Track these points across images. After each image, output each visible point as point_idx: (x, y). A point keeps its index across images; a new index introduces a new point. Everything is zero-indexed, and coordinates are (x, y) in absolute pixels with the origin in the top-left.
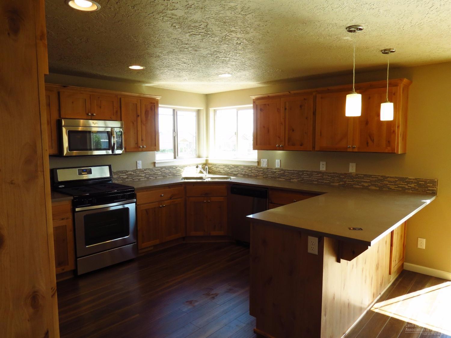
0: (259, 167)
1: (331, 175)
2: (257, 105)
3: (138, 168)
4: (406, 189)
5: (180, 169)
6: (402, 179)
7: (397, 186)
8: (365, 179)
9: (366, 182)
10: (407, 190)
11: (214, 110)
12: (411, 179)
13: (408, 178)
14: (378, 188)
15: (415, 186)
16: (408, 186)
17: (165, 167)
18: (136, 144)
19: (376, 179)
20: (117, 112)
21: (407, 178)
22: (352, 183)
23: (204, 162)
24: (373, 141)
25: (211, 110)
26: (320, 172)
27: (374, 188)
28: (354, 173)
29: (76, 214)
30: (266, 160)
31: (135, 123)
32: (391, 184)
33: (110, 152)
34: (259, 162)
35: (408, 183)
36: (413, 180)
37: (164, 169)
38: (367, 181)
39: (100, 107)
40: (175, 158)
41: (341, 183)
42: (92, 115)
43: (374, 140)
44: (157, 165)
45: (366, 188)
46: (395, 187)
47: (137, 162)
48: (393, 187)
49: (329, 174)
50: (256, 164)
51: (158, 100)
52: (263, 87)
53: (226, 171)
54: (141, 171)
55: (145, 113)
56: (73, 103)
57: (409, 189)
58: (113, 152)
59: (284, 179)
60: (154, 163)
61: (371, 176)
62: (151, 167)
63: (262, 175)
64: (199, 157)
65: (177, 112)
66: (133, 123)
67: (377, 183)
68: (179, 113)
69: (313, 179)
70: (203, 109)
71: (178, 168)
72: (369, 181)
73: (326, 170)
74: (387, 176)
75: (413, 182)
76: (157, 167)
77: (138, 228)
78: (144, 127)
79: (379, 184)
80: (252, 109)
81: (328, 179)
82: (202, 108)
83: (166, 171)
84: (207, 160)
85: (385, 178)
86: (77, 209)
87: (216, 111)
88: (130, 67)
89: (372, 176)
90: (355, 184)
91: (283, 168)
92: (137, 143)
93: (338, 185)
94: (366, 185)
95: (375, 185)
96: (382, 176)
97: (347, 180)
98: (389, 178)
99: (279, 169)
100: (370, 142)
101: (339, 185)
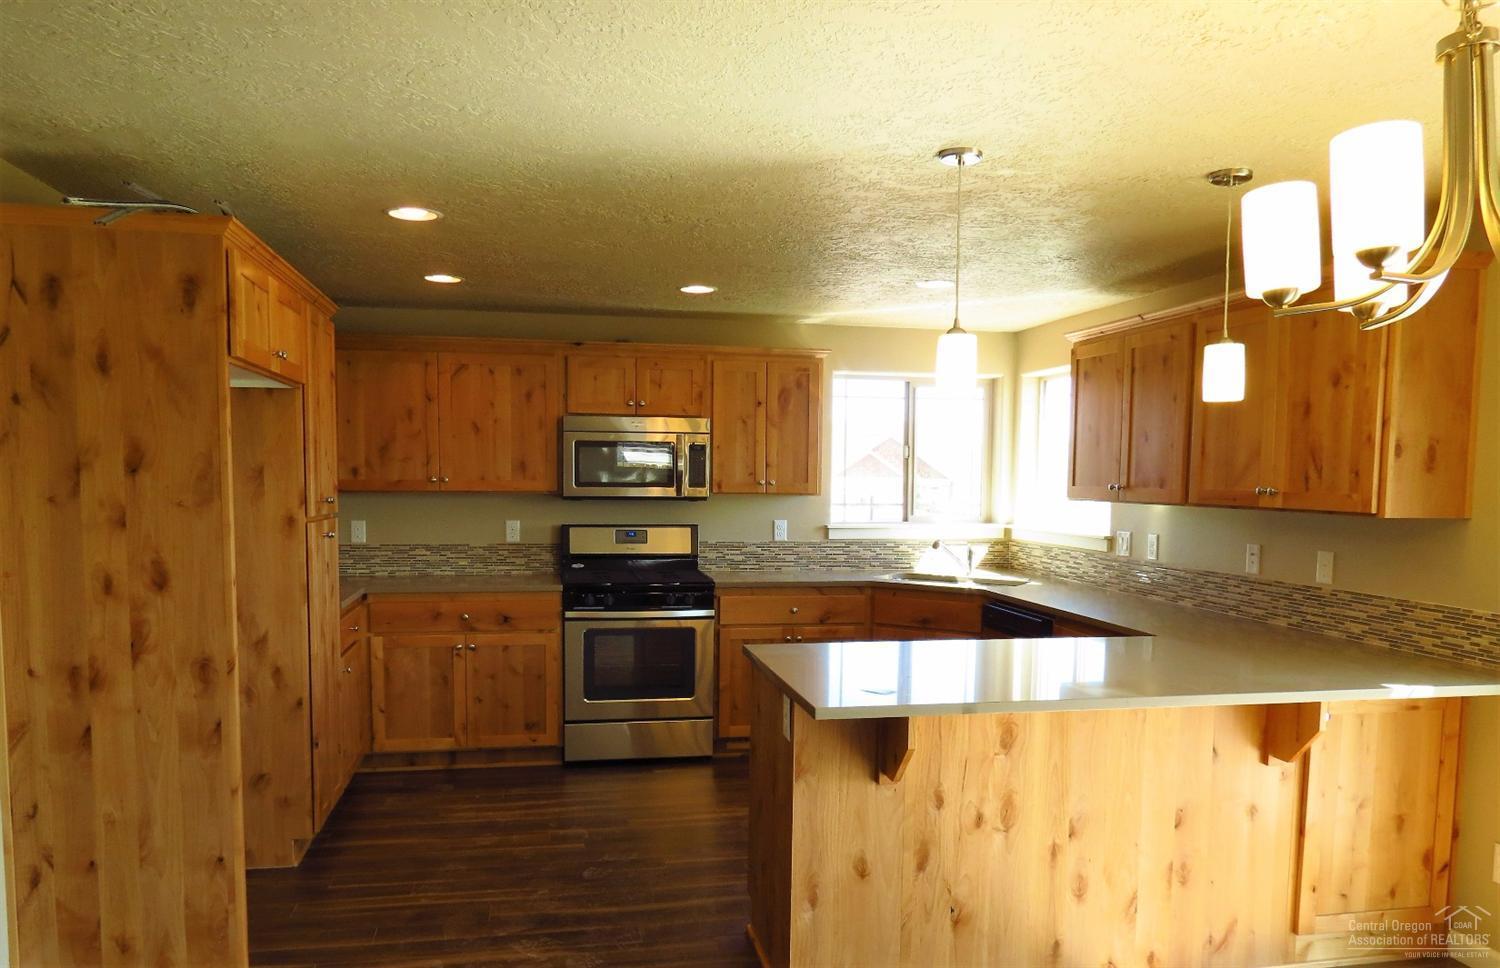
0: (1112, 555)
1: (1270, 589)
2: (1078, 361)
3: (777, 539)
4: (1467, 652)
5: (910, 550)
6: (1455, 617)
7: (1438, 642)
8: (1354, 610)
9: (1355, 620)
10: (1469, 657)
11: (1040, 379)
12: (1480, 618)
13: (1471, 612)
14: (1386, 645)
15: (1491, 643)
16: (1472, 644)
17: (859, 543)
18: (751, 474)
19: (1384, 610)
20: (700, 395)
21: (1467, 613)
22: (1320, 620)
23: (1000, 536)
24: (1319, 471)
25: (1028, 378)
26: (1245, 580)
27: (1377, 643)
28: (1329, 585)
29: (567, 623)
30: (1129, 533)
31: (750, 422)
32: (1425, 630)
33: (671, 492)
34: (1111, 541)
35: (1473, 630)
36: (1486, 619)
37: (855, 548)
38: (1358, 618)
39: (660, 386)
40: (906, 519)
41: (1295, 620)
42: (638, 405)
43: (1322, 468)
44: (832, 535)
45: (1354, 641)
46: (1434, 645)
47: (774, 522)
48: (1427, 643)
49: (1265, 587)
50: (1103, 547)
51: (821, 359)
52: (1123, 303)
53: (1045, 565)
54: (783, 546)
55: (779, 397)
56: (595, 378)
57: (1471, 655)
58: (679, 490)
59: (1161, 596)
60: (826, 530)
61: (1371, 600)
62: (817, 539)
63: (1116, 581)
64: (989, 520)
65: (914, 390)
66: (744, 422)
67: (1385, 627)
68: (919, 391)
69: (1228, 602)
70: (1003, 378)
71: (901, 548)
72: (1364, 616)
73: (1260, 572)
74: (1413, 601)
75: (1484, 628)
76: (833, 541)
77: (722, 684)
78: (774, 433)
79: (1391, 631)
80: (1069, 375)
81: (1261, 605)
82: (1001, 373)
83: (862, 552)
84: (1007, 532)
85: (1406, 606)
86: (569, 614)
87: (1045, 382)
88: (684, 290)
89: (1375, 601)
90: (1330, 627)
91: (1163, 560)
92: (753, 474)
93: (1286, 625)
94: (1356, 629)
95: (1380, 635)
96: (1400, 603)
97: (1310, 610)
98: (1418, 610)
99: (1152, 564)
100: (1313, 474)
101: (1289, 624)
